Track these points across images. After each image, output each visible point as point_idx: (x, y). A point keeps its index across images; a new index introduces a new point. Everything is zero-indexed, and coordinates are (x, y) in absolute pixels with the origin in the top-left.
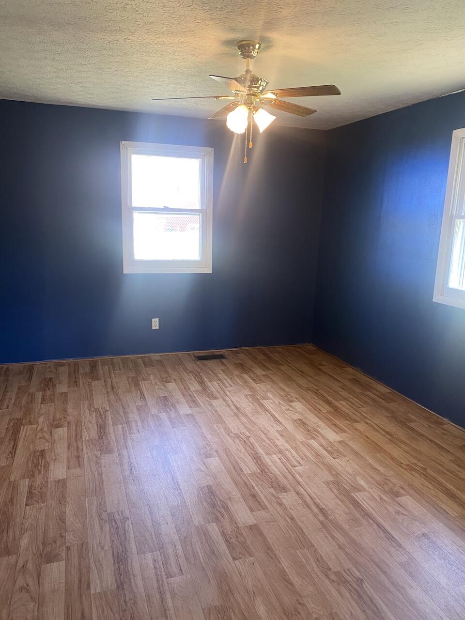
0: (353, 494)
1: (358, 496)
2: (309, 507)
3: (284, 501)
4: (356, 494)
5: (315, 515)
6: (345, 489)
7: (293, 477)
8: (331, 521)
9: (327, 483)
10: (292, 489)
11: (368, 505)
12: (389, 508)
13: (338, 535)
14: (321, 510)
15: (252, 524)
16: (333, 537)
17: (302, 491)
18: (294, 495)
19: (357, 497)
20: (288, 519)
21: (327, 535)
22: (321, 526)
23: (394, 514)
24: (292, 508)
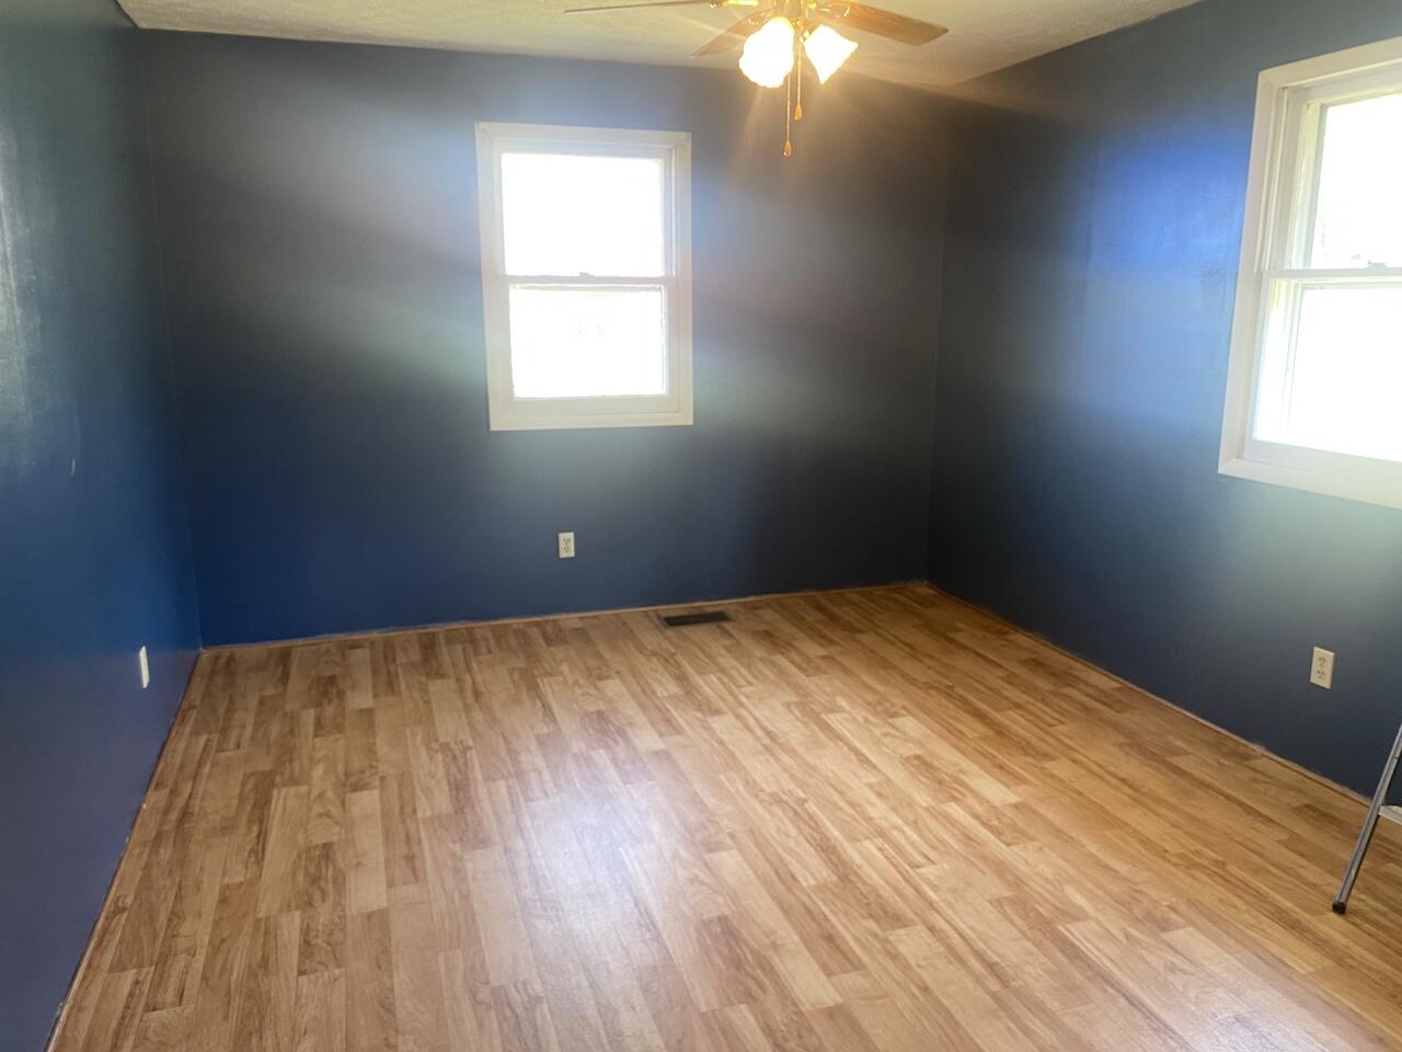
0: (1060, 928)
1: (1075, 932)
2: (961, 960)
3: (903, 949)
4: (1068, 926)
5: (978, 980)
6: (1041, 915)
7: (917, 890)
8: (1017, 993)
9: (998, 903)
10: (917, 920)
11: (1100, 953)
12: (1150, 958)
13: (1036, 1025)
14: (991, 967)
15: (832, 1004)
16: (1026, 1031)
17: (941, 924)
18: (925, 933)
19: (1072, 934)
20: (915, 990)
21: (1011, 1025)
22: (995, 1006)
23: (1162, 970)
24: (923, 963)
